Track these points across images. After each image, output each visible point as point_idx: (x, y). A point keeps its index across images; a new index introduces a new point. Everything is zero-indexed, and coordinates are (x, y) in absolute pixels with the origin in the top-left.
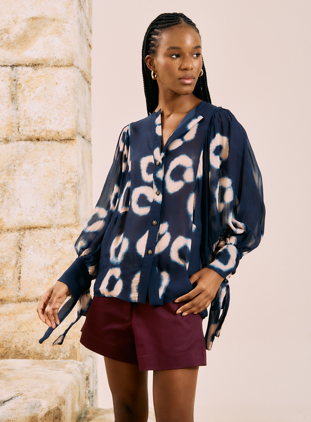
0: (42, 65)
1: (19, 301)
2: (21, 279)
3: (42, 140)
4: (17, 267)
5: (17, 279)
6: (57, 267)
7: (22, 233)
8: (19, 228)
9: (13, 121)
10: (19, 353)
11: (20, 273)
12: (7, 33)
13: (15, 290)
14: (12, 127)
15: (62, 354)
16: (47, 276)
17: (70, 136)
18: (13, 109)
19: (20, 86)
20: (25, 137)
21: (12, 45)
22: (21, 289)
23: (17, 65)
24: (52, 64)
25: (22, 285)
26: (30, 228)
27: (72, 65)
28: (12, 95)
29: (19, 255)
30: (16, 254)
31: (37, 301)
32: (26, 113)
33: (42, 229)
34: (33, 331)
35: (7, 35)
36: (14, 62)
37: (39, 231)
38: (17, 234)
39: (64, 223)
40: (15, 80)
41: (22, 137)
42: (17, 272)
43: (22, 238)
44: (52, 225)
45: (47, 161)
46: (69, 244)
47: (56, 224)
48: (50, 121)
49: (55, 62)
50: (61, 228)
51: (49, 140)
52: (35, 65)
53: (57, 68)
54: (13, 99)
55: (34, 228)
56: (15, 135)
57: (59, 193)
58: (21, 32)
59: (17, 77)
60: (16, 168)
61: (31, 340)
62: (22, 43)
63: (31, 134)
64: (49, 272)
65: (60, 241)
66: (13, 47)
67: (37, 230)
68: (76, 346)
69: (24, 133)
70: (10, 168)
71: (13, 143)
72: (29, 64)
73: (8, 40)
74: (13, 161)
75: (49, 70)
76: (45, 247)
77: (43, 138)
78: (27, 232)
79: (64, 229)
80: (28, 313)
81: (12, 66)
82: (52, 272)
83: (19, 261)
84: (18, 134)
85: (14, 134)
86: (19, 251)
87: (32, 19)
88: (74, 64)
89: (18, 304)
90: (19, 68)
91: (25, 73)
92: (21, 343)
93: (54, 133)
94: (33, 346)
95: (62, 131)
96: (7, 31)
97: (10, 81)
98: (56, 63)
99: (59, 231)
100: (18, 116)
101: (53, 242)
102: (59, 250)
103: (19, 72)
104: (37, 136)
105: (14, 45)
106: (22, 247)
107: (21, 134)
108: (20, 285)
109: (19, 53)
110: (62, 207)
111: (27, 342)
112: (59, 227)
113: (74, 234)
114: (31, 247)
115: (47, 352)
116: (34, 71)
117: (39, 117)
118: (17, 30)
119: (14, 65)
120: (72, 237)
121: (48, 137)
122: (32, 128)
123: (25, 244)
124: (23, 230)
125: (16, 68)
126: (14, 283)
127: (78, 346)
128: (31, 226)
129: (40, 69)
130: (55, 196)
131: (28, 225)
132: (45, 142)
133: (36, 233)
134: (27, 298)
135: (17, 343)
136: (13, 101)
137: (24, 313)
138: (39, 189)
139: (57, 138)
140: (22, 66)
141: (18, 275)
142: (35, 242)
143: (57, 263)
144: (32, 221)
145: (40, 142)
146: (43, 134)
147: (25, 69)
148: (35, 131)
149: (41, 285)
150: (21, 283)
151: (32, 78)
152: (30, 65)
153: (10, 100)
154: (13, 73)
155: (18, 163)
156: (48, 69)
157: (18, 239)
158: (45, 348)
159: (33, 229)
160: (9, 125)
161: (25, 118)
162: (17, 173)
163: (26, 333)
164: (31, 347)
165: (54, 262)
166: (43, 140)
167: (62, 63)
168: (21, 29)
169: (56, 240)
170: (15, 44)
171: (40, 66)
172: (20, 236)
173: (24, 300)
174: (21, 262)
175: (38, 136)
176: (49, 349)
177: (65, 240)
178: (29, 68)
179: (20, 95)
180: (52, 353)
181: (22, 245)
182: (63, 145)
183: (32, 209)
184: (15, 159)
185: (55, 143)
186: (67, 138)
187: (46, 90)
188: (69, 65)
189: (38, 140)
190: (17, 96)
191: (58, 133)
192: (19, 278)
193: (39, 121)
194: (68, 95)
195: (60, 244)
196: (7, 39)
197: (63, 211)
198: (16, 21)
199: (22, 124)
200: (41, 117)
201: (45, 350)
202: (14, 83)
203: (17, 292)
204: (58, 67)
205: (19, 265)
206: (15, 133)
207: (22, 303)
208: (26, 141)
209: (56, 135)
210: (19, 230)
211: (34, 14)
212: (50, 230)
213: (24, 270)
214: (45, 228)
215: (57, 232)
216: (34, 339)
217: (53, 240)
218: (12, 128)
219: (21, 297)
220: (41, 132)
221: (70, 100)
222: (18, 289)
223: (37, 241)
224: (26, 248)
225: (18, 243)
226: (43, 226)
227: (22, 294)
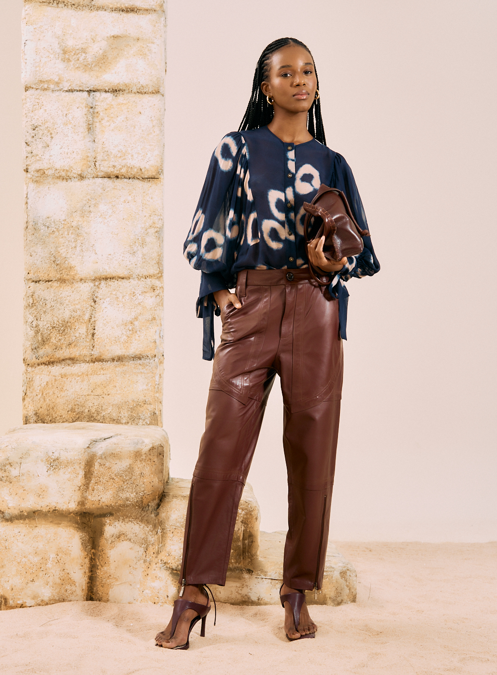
0: (123, 91)
1: (93, 361)
2: (95, 336)
3: (121, 178)
4: (91, 322)
5: (91, 336)
6: (136, 323)
7: (97, 283)
8: (93, 278)
9: (89, 155)
10: (92, 419)
11: (94, 329)
12: (84, 52)
13: (88, 348)
14: (88, 161)
15: (141, 420)
16: (125, 333)
17: (154, 174)
18: (90, 141)
19: (97, 115)
20: (102, 173)
21: (90, 67)
22: (95, 347)
23: (94, 90)
24: (135, 90)
25: (96, 342)
26: (106, 279)
27: (158, 92)
28: (89, 124)
29: (94, 309)
30: (90, 307)
31: (113, 361)
32: (104, 146)
33: (120, 280)
34: (109, 395)
35: (84, 55)
36: (92, 87)
37: (116, 282)
38: (92, 285)
39: (146, 273)
40: (92, 108)
41: (99, 174)
42: (90, 328)
43: (97, 290)
44: (131, 275)
45: (127, 202)
46: (151, 297)
47: (137, 274)
48: (132, 156)
49: (138, 88)
50: (142, 279)
51: (130, 178)
52: (115, 91)
53: (140, 95)
54: (89, 129)
55: (111, 279)
56: (91, 171)
57: (140, 239)
58: (101, 52)
59: (94, 105)
60: (91, 209)
61: (106, 404)
62: (101, 65)
63: (110, 170)
64: (127, 328)
65: (140, 293)
66: (91, 69)
67: (114, 280)
68: (157, 413)
69: (102, 168)
70: (84, 208)
71: (88, 180)
72: (109, 89)
73: (85, 61)
74: (88, 201)
75: (132, 98)
76: (123, 300)
77: (123, 175)
78: (103, 282)
79: (145, 280)
80: (103, 374)
81: (89, 91)
82: (130, 328)
83: (93, 316)
84: (94, 170)
85: (89, 170)
86: (93, 304)
87: (113, 38)
88: (161, 91)
89: (92, 364)
90: (97, 94)
91: (104, 100)
92: (95, 407)
93: (135, 170)
94: (109, 411)
95: (145, 168)
96: (84, 51)
97: (87, 109)
98: (140, 89)
99: (139, 282)
100: (94, 149)
101: (132, 295)
102: (139, 304)
103: (97, 99)
104: (116, 172)
105: (91, 67)
106: (97, 300)
107: (98, 170)
108: (94, 342)
109: (97, 77)
110: (144, 255)
111: (102, 407)
112: (140, 278)
113: (157, 287)
114: (108, 299)
115: (124, 419)
116: (114, 97)
117: (119, 151)
118: (96, 49)
119: (91, 91)
120: (154, 290)
121: (129, 174)
122: (112, 164)
123: (100, 297)
124: (98, 280)
125: (93, 93)
126: (88, 340)
127: (160, 412)
128: (108, 276)
129: (121, 95)
130: (135, 242)
131: (104, 274)
132: (126, 180)
133: (114, 284)
134: (101, 358)
135: (90, 408)
136: (90, 131)
137: (98, 374)
138: (117, 234)
139: (139, 175)
140: (100, 92)
141: (92, 331)
142: (112, 294)
143: (136, 319)
144: (110, 270)
145: (119, 180)
146: (124, 171)
147: (104, 95)
148: (114, 166)
149: (118, 343)
150: (95, 340)
151: (112, 105)
152: (110, 91)
153: (86, 130)
154: (90, 99)
155: (94, 203)
156: (130, 95)
157: (93, 290)
158: (122, 414)
159: (109, 279)
160: (84, 159)
161: (104, 151)
162: (92, 214)
163: (101, 397)
164: (106, 412)
165: (133, 317)
166: (123, 177)
167: (147, 90)
168: (101, 49)
169: (136, 292)
170: (93, 66)
171: (121, 92)
172: (95, 288)
173: (99, 360)
174: (96, 316)
175: (118, 172)
176: (126, 415)
177: (146, 292)
178: (109, 94)
179: (97, 124)
180: (130, 419)
181: (96, 297)
182: (146, 185)
183: (110, 256)
184: (90, 199)
185: (136, 181)
186: (150, 177)
187: (127, 120)
188: (154, 92)
189: (117, 177)
190: (94, 126)
191: (141, 170)
192: (93, 335)
193: (119, 155)
194: (153, 126)
195: (140, 297)
196: (84, 59)
197: (144, 260)
198: (94, 39)
199: (99, 158)
200: (122, 151)
201: (122, 416)
202: (91, 110)
203: (91, 350)
204: (142, 94)
205: (93, 320)
206: (91, 168)
207: (96, 363)
208: (103, 178)
209: (138, 173)
210: (94, 280)
211: (115, 32)
212: (129, 281)
213: (99, 326)
214: (123, 278)
215: (137, 283)
216: (109, 404)
217: (132, 293)
218: (88, 163)
219: (95, 356)
220: (121, 169)
221: (154, 132)
222: (92, 348)
223: (114, 293)
224: (102, 301)
225: (93, 295)
226: (121, 276)
227: (96, 353)
